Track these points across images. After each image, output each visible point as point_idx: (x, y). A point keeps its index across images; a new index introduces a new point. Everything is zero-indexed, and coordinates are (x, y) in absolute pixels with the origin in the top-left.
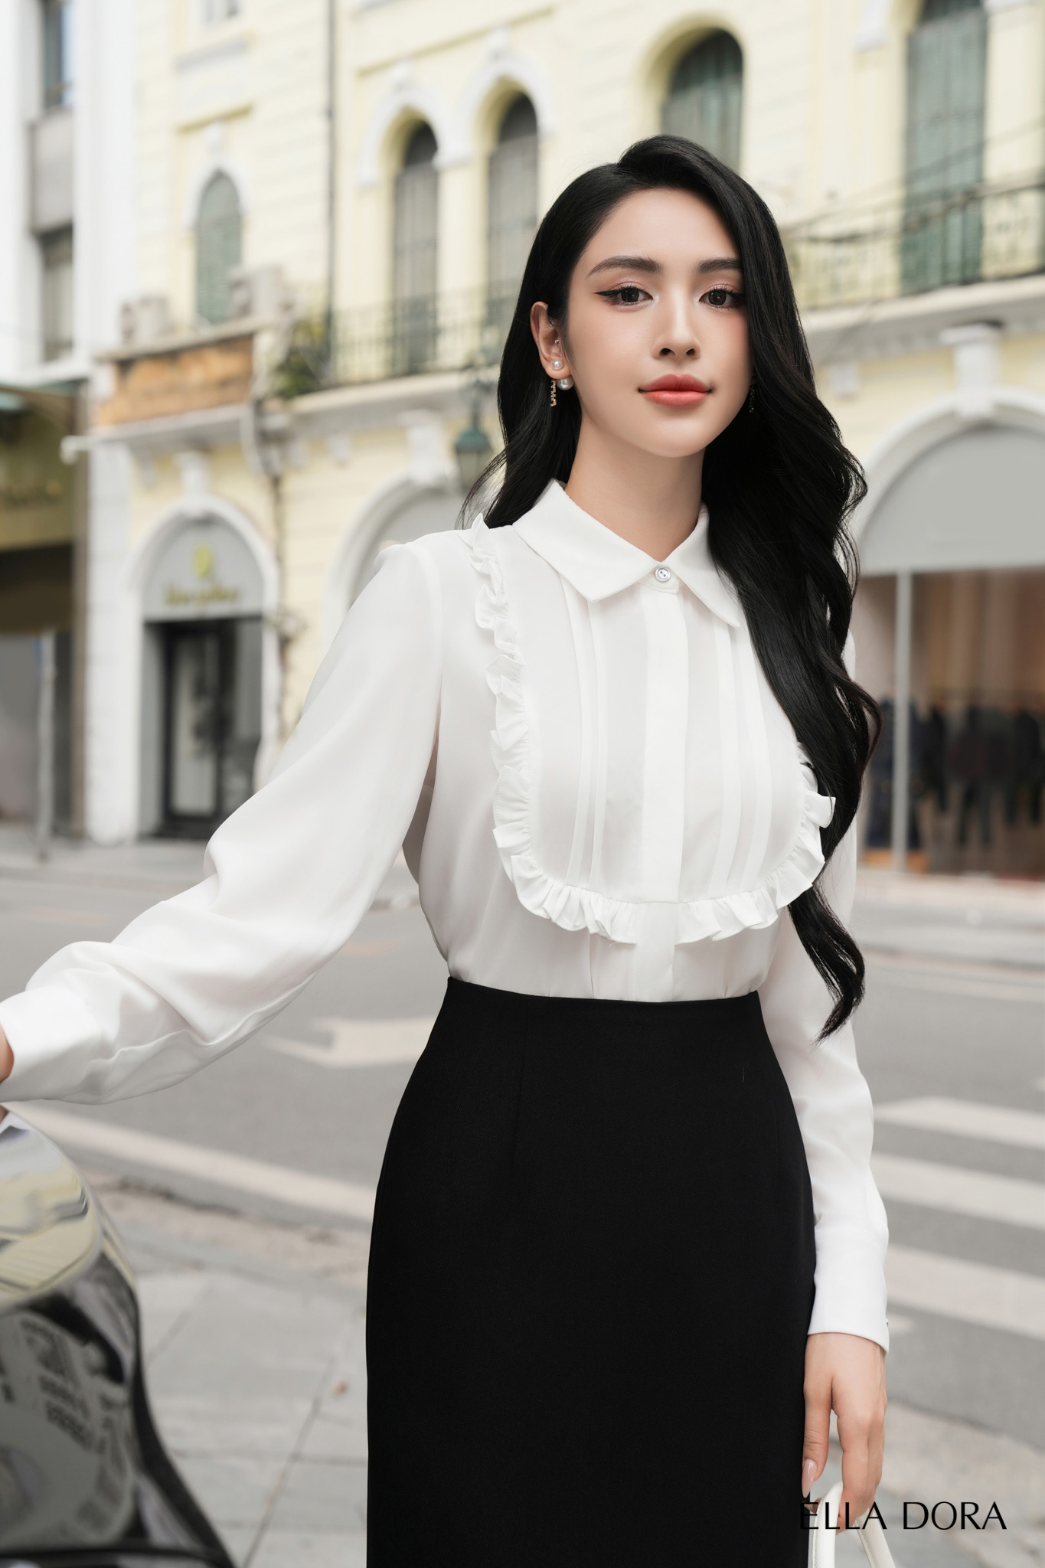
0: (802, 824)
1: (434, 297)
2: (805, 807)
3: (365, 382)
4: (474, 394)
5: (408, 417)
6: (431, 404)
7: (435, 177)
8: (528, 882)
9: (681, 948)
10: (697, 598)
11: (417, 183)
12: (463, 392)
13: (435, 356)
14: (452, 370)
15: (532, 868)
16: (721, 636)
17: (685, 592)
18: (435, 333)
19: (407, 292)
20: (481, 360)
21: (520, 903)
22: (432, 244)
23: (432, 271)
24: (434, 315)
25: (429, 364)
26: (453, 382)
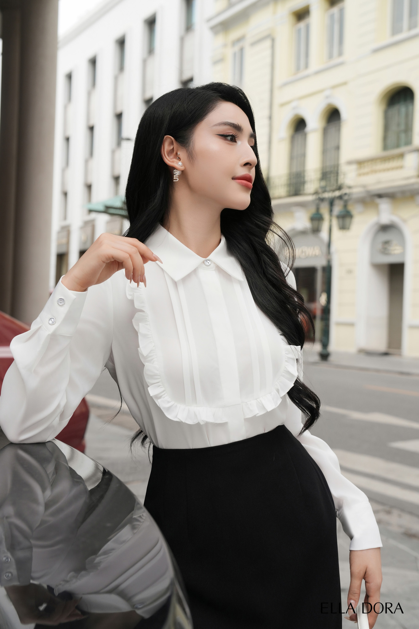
0: (286, 361)
1: (304, 171)
2: (286, 353)
3: (280, 198)
4: (317, 201)
5: (294, 209)
6: (302, 205)
7: (305, 135)
8: (169, 409)
9: (247, 420)
10: (225, 272)
11: (299, 137)
12: (313, 201)
13: (304, 190)
14: (310, 194)
15: (169, 402)
16: (237, 287)
17: (219, 269)
18: (304, 183)
19: (294, 170)
20: (320, 191)
21: (167, 417)
22: (304, 155)
23: (303, 163)
24: (304, 177)
25: (302, 192)
26: (310, 198)
